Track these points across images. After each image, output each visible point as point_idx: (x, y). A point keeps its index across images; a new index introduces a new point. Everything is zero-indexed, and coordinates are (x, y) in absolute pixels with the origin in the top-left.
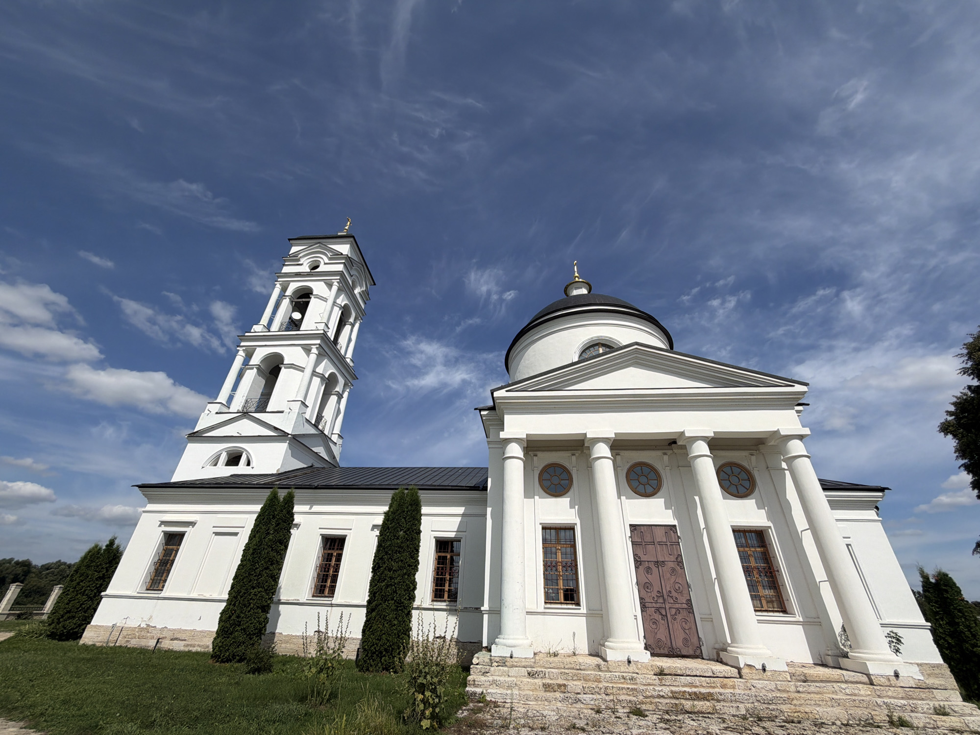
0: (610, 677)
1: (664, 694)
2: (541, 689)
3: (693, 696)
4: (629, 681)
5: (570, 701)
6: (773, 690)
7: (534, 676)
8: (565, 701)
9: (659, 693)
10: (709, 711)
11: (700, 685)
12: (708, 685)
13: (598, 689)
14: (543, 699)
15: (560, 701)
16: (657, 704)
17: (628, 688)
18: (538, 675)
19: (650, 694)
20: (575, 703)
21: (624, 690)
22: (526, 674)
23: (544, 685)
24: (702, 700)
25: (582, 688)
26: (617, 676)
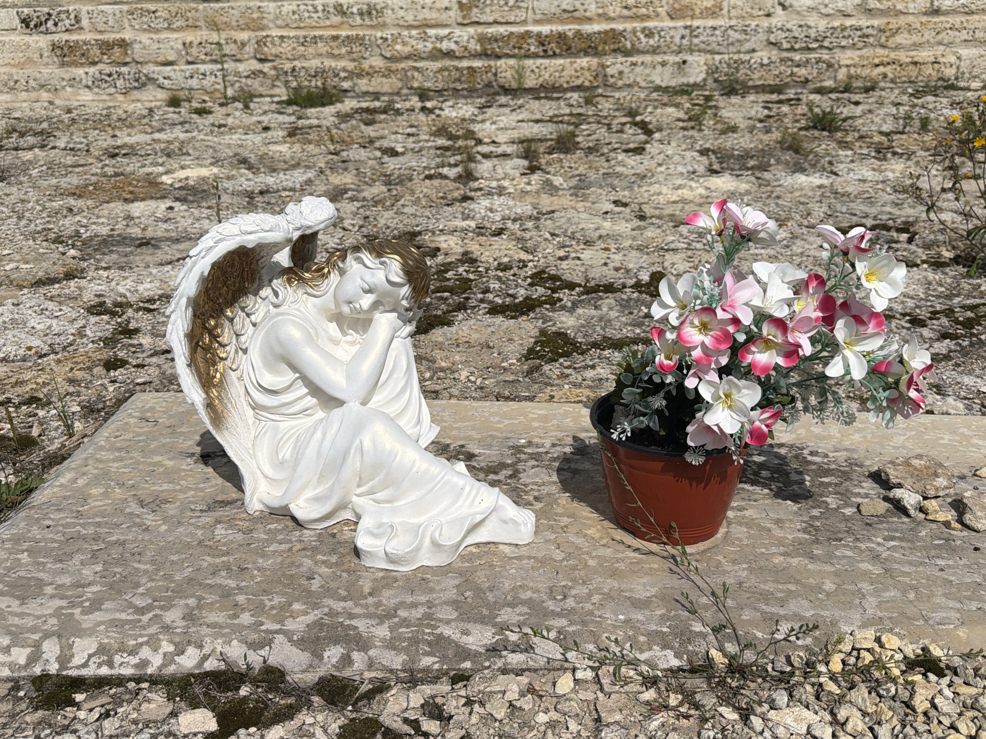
0: (294, 13)
1: (453, 46)
2: (45, 60)
3: (553, 45)
4: (358, 18)
5: (120, 83)
6: (849, 11)
7: (43, 28)
8: (104, 85)
9: (438, 45)
10: (578, 82)
11: (599, 15)
12: (625, 12)
13: (233, 45)
14: (32, 83)
15: (88, 87)
16: (409, 74)
17: (335, 38)
18: (56, 24)
19: (407, 50)
20: (136, 88)
21: (320, 45)
22: (16, 22)
23: (54, 47)
24: (582, 54)
25: (181, 47)
26: (320, 8)
